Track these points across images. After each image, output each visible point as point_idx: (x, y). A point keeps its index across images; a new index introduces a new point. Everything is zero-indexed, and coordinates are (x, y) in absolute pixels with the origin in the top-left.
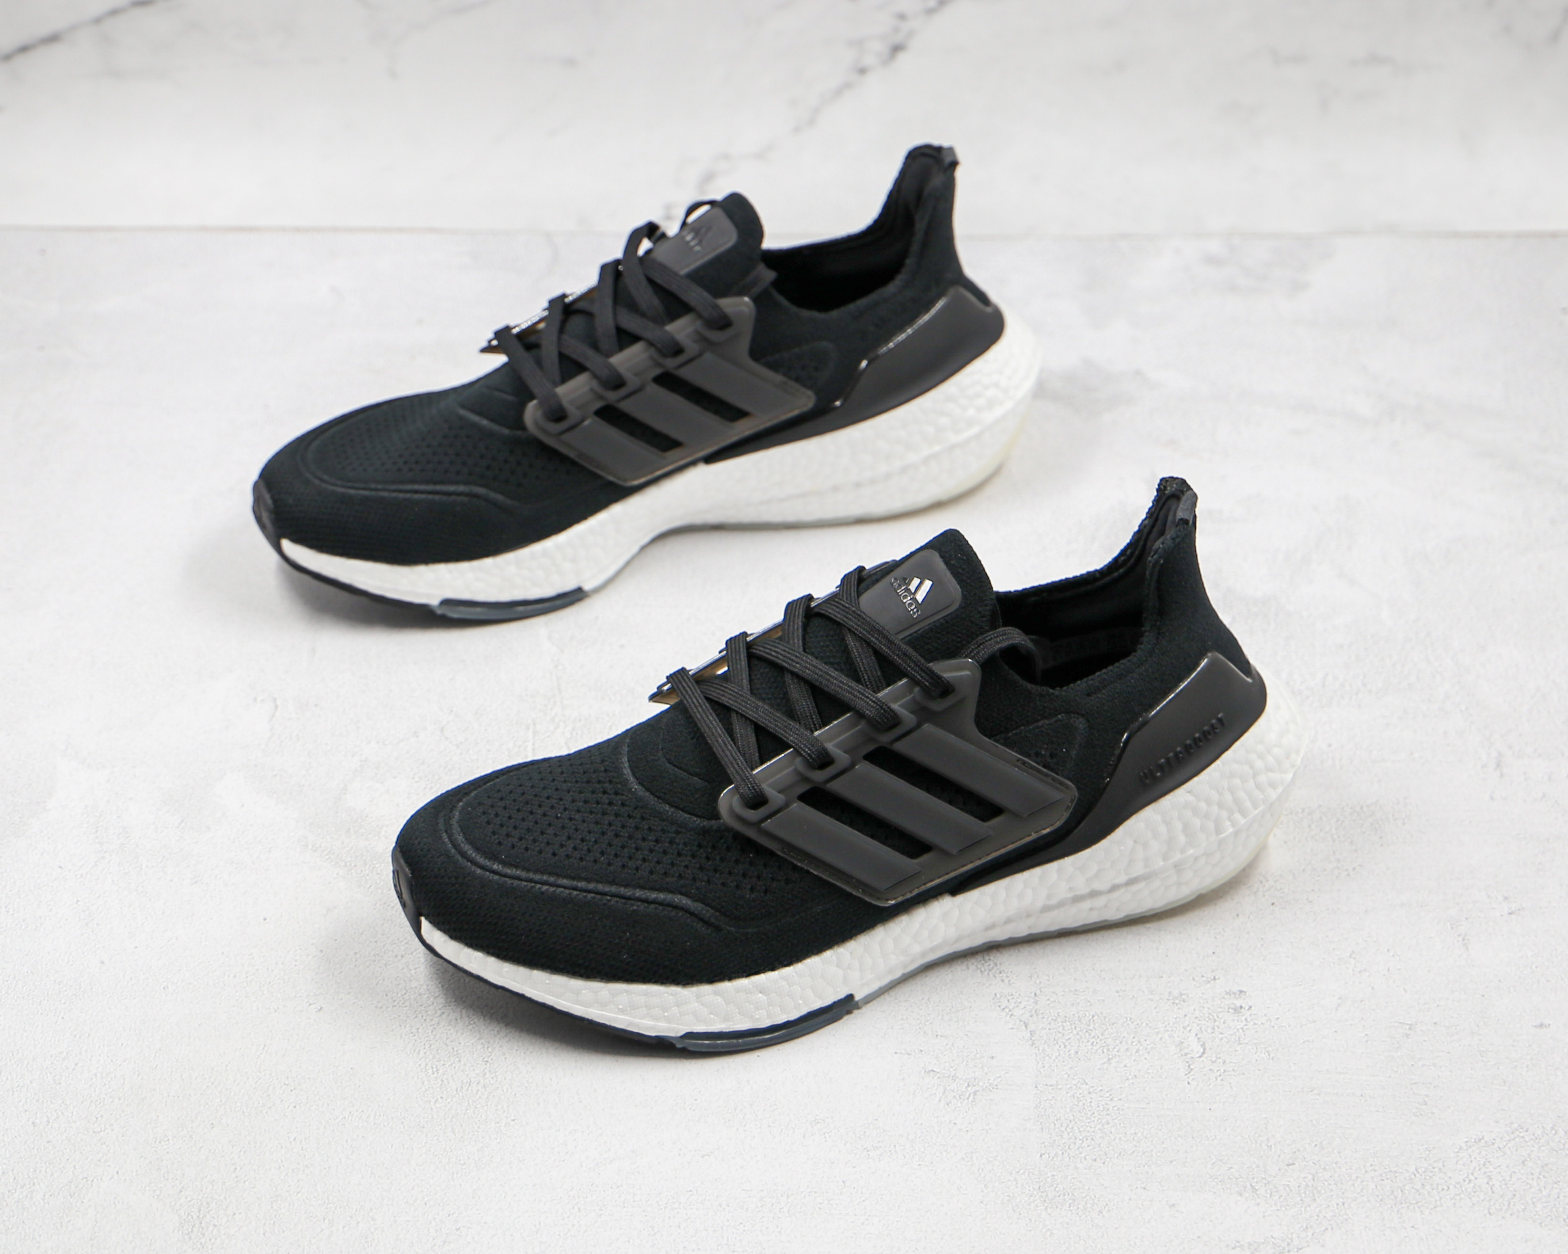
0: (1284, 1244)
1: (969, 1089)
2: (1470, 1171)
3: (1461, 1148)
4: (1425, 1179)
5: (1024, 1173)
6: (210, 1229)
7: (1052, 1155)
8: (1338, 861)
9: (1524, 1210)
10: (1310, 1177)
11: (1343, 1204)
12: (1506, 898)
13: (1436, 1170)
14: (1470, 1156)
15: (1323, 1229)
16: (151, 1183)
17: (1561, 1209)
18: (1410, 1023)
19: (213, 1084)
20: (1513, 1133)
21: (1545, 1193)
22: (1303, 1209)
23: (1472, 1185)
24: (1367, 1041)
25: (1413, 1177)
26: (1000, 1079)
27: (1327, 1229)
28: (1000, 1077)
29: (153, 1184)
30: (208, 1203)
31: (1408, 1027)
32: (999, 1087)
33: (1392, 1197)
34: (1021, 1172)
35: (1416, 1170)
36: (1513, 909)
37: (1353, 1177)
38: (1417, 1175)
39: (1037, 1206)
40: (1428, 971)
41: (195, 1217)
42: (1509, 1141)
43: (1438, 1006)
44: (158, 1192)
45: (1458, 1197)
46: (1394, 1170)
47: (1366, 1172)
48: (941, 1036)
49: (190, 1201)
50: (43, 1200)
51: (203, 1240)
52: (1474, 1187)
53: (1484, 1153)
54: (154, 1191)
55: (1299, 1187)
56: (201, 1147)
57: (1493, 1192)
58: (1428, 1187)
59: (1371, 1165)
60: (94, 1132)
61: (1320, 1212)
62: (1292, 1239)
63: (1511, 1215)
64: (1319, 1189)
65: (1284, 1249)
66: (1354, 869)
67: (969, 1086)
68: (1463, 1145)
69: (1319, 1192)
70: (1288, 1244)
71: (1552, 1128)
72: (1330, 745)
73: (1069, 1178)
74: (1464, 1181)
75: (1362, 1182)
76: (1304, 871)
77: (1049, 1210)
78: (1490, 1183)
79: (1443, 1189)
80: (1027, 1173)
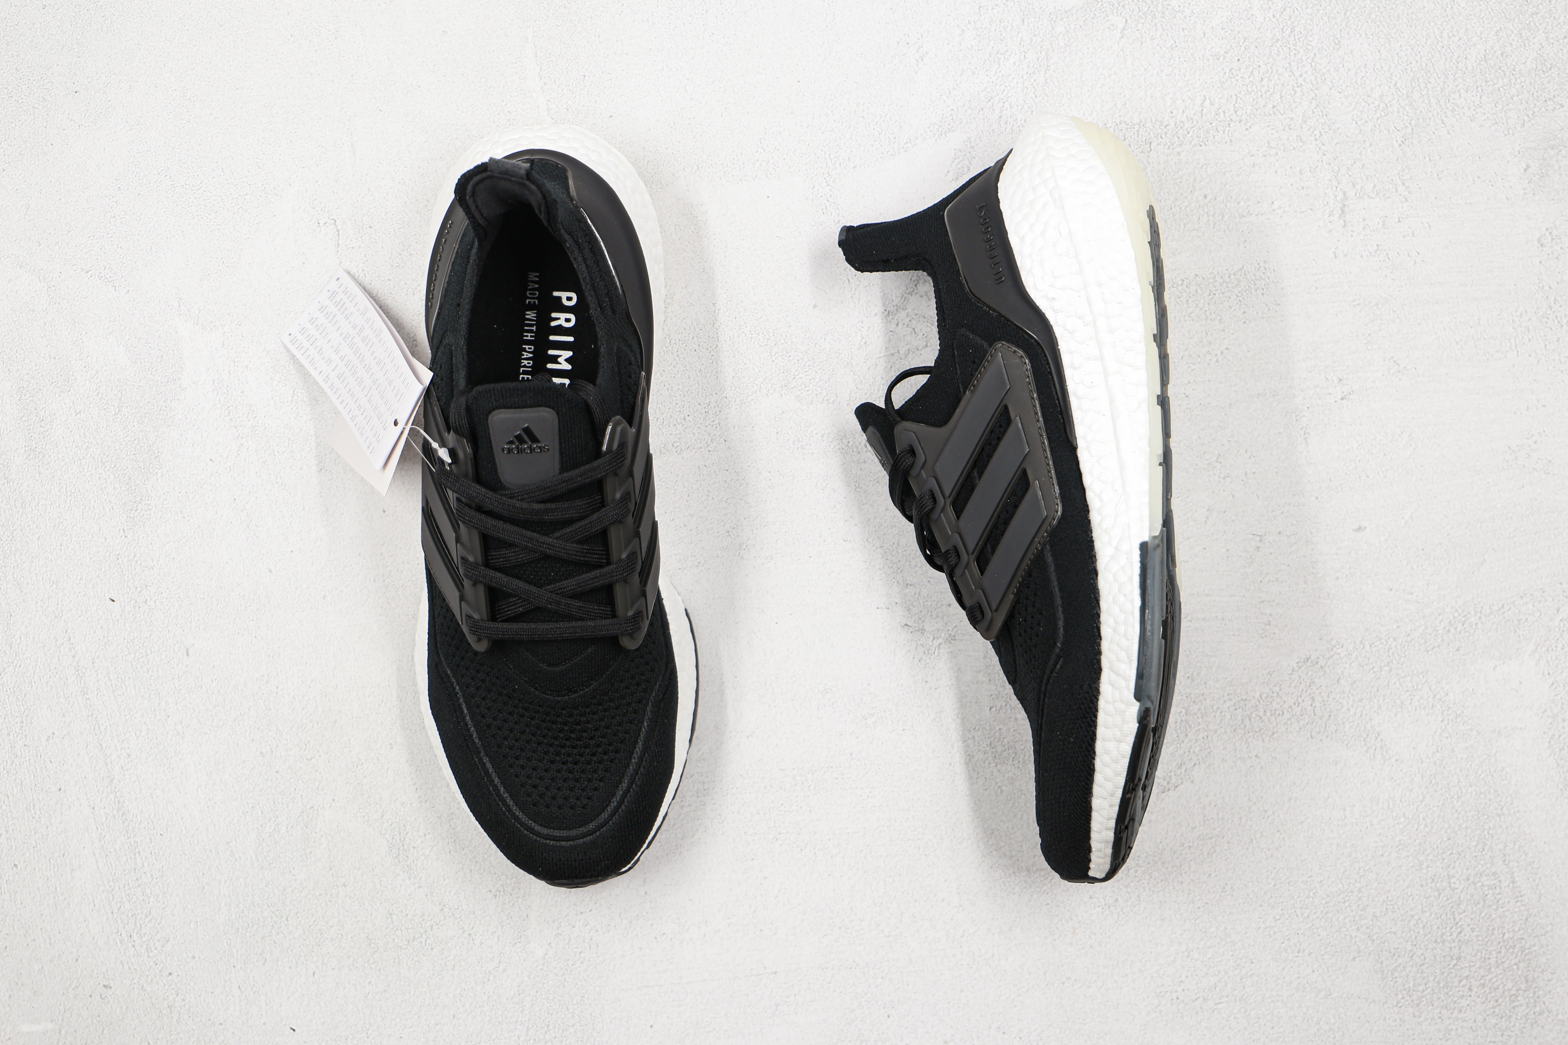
0: (1165, 783)
1: (935, 641)
2: (1299, 694)
3: (1293, 670)
4: (1267, 705)
5: (978, 730)
6: (412, 850)
7: (998, 707)
8: (1210, 343)
9: (1336, 731)
10: (1184, 711)
11: (1207, 737)
12: (1340, 380)
13: (1275, 694)
14: (1300, 677)
15: (1193, 764)
16: (360, 809)
17: (1362, 729)
18: (1260, 534)
19: (382, 701)
20: (1332, 650)
21: (1352, 712)
22: (1178, 745)
23: (1300, 708)
24: (1228, 557)
25: (1258, 703)
26: (956, 629)
27: (1195, 764)
28: (956, 627)
29: (361, 810)
30: (404, 826)
31: (1258, 538)
32: (957, 637)
33: (1242, 726)
34: (977, 728)
35: (1261, 696)
36: (1345, 393)
37: (1215, 708)
38: (1261, 702)
39: (990, 763)
40: (1277, 472)
41: (398, 840)
42: (1329, 658)
43: (1282, 513)
44: (366, 818)
45: (1289, 722)
46: (1244, 697)
47: (1224, 701)
48: (910, 585)
49: (391, 825)
50: (288, 832)
51: (408, 862)
52: (1301, 710)
53: (1310, 673)
54: (364, 817)
55: (1176, 722)
56: (388, 769)
57: (1315, 714)
58: (1268, 714)
59: (1228, 695)
60: (307, 759)
61: (1191, 747)
62: (1170, 777)
63: (1327, 737)
64: (1190, 723)
65: (1165, 788)
66: (1222, 353)
67: (934, 639)
68: (1295, 666)
69: (1190, 726)
70: (1168, 783)
71: (1361, 642)
72: (1205, 197)
73: (1012, 730)
74: (1295, 704)
75: (1221, 713)
76: (1182, 358)
77: (999, 766)
78: (1313, 705)
79: (1279, 715)
80: (981, 730)
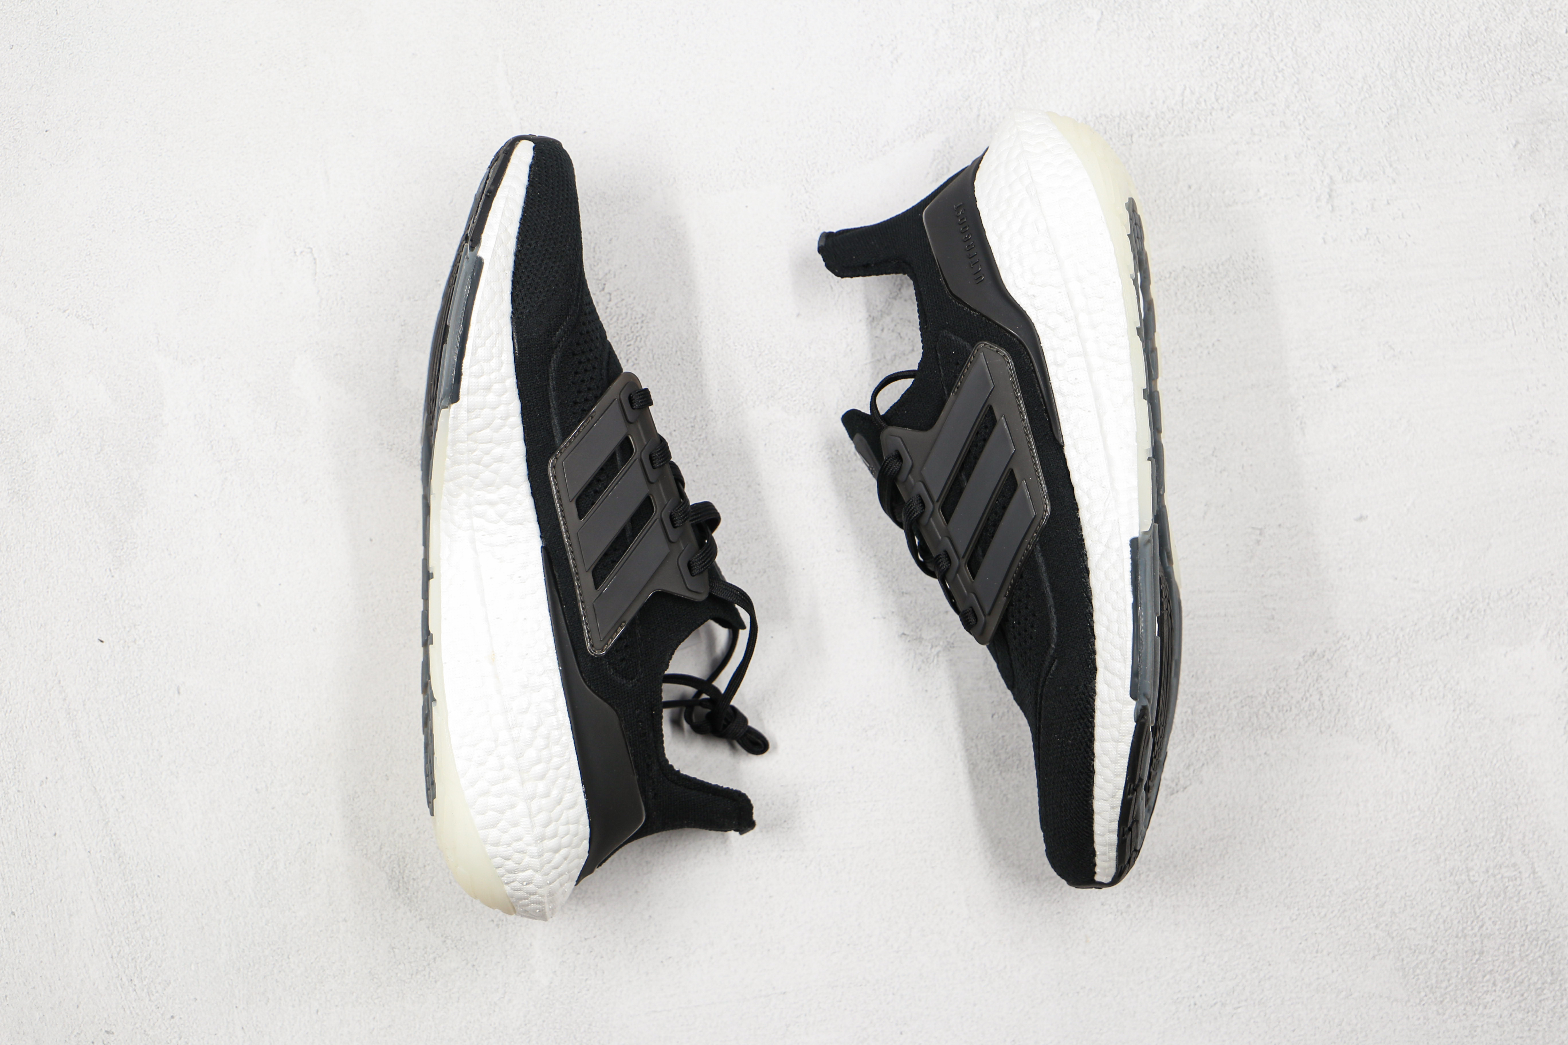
0: (1173, 785)
1: (933, 650)
2: (1307, 689)
3: (1300, 664)
4: (1274, 701)
5: (981, 738)
6: (411, 882)
7: (1000, 714)
8: (1200, 335)
9: (1346, 725)
10: (1189, 711)
11: (1215, 736)
12: (1335, 367)
13: (1282, 690)
14: (1307, 671)
15: (1201, 764)
16: (358, 842)
17: (1373, 721)
18: (1260, 527)
19: (376, 732)
20: (1338, 642)
21: (1361, 705)
22: (1186, 746)
23: (1308, 703)
24: (1228, 552)
25: (1265, 700)
26: (954, 637)
27: (1203, 765)
28: (954, 634)
29: (359, 844)
30: (403, 858)
31: (1258, 532)
32: (955, 645)
33: (1250, 724)
34: (980, 736)
35: (1267, 692)
36: (1341, 381)
37: (1221, 706)
38: (1268, 698)
39: (994, 772)
40: (1274, 464)
41: (397, 872)
42: (1336, 651)
43: (1282, 505)
44: (365, 852)
45: (1298, 718)
46: (1251, 694)
47: (1231, 699)
48: (906, 593)
49: (390, 857)
50: (285, 868)
51: (409, 895)
52: (1310, 705)
53: (1317, 667)
54: (362, 850)
55: (1182, 722)
56: (385, 801)
57: (1323, 709)
58: (1276, 710)
59: (1234, 692)
60: (303, 794)
61: (1198, 747)
62: (1178, 778)
63: (1337, 731)
64: (1197, 722)
65: (1173, 790)
66: (1213, 345)
67: (932, 647)
68: (1301, 660)
69: (1197, 726)
70: (1177, 785)
71: (1368, 633)
72: (1190, 187)
73: (1015, 737)
74: (1302, 699)
75: (1228, 710)
76: (1173, 351)
77: (1004, 774)
78: (1322, 699)
79: (1287, 711)
80: (984, 737)
